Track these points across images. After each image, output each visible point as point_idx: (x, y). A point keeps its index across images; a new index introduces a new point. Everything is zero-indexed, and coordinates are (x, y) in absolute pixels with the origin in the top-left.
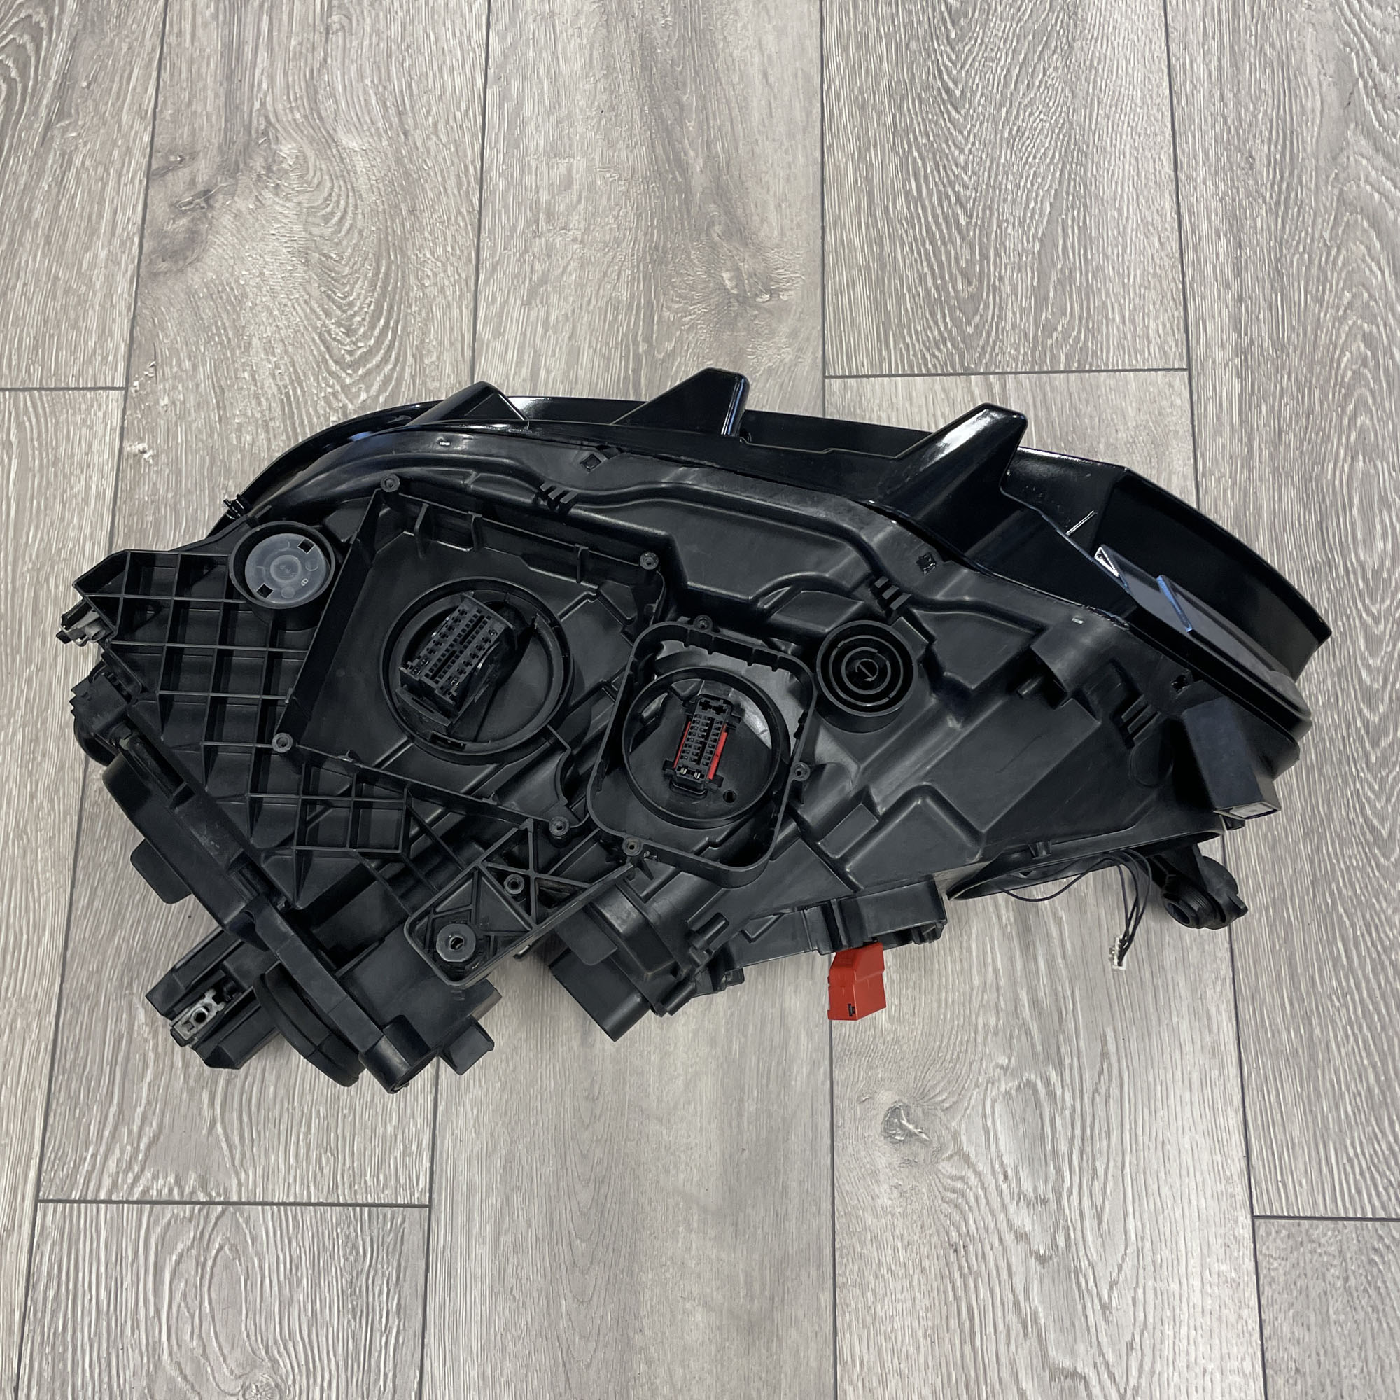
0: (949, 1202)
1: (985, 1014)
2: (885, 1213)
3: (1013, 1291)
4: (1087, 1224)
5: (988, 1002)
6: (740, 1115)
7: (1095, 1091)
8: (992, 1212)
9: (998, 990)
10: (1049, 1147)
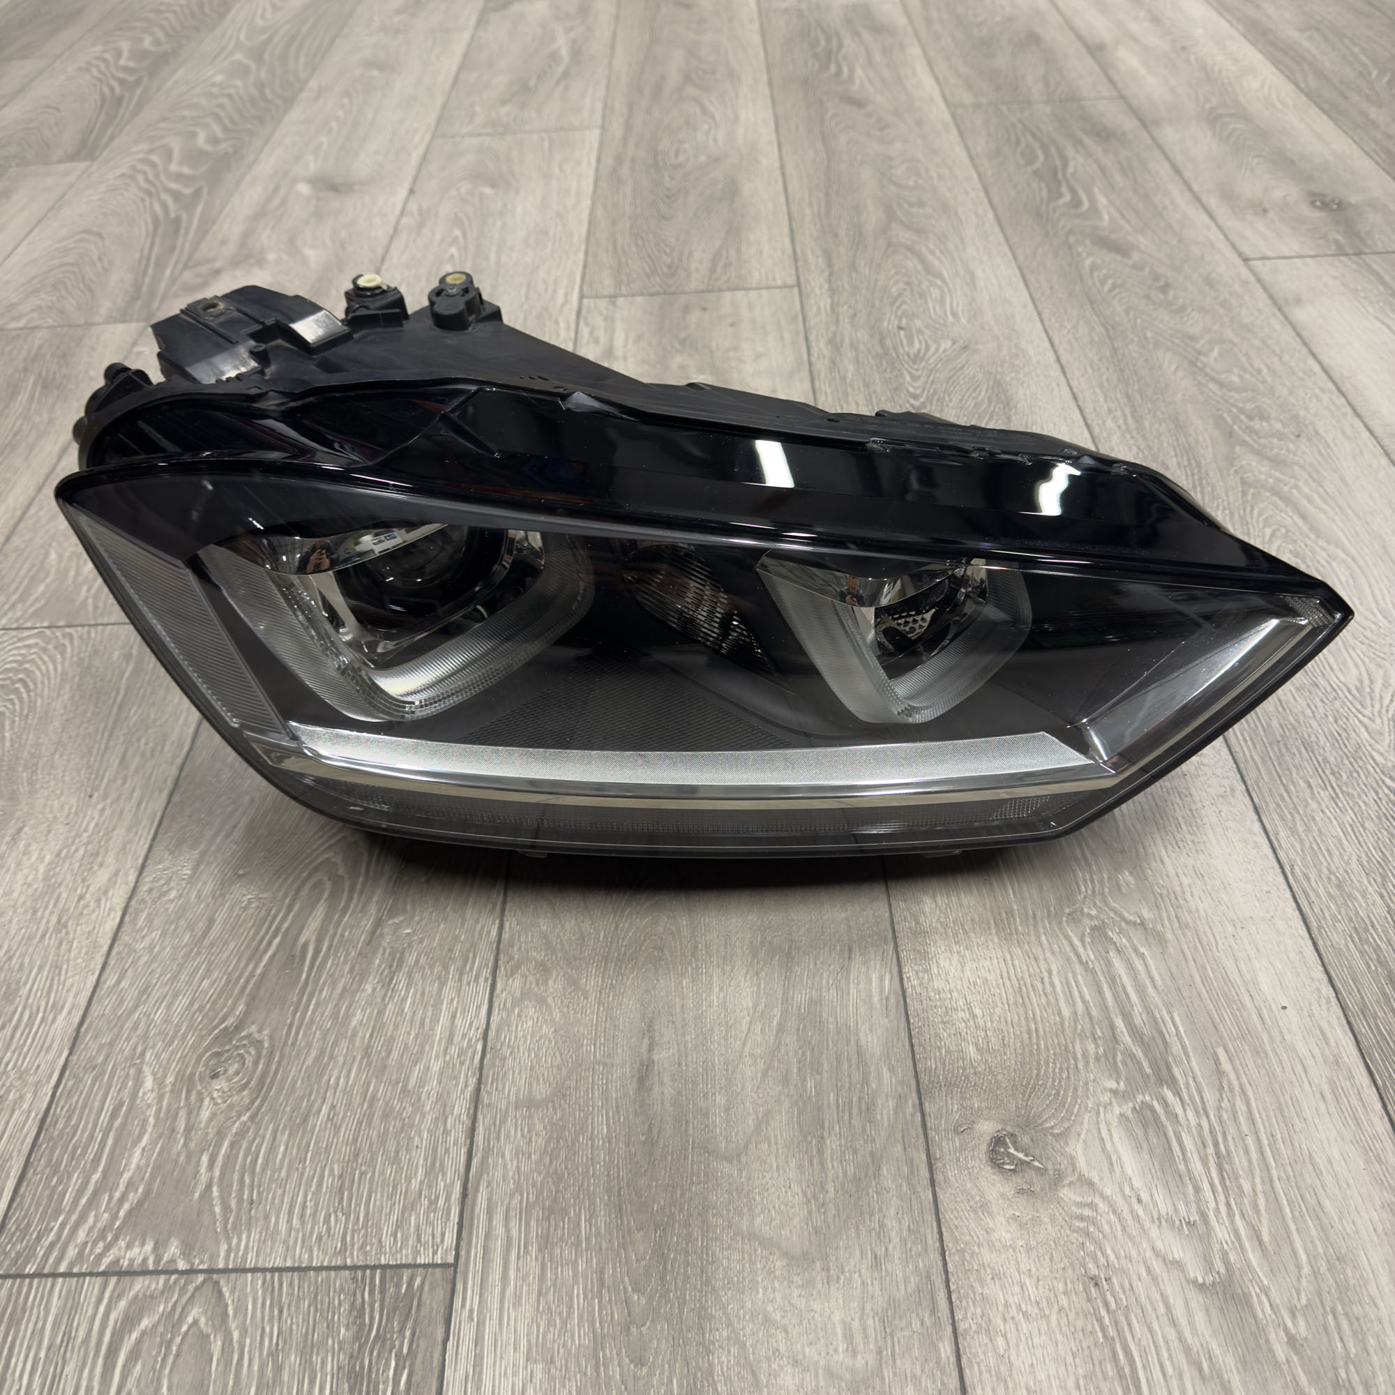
0: (1079, 1230)
1: (1081, 1042)
2: (1006, 1247)
3: (1174, 1325)
4: (1248, 1246)
5: (1082, 1031)
6: (821, 1152)
7: (1219, 1108)
8: (1130, 1237)
9: (1091, 1019)
10: (1182, 1167)
